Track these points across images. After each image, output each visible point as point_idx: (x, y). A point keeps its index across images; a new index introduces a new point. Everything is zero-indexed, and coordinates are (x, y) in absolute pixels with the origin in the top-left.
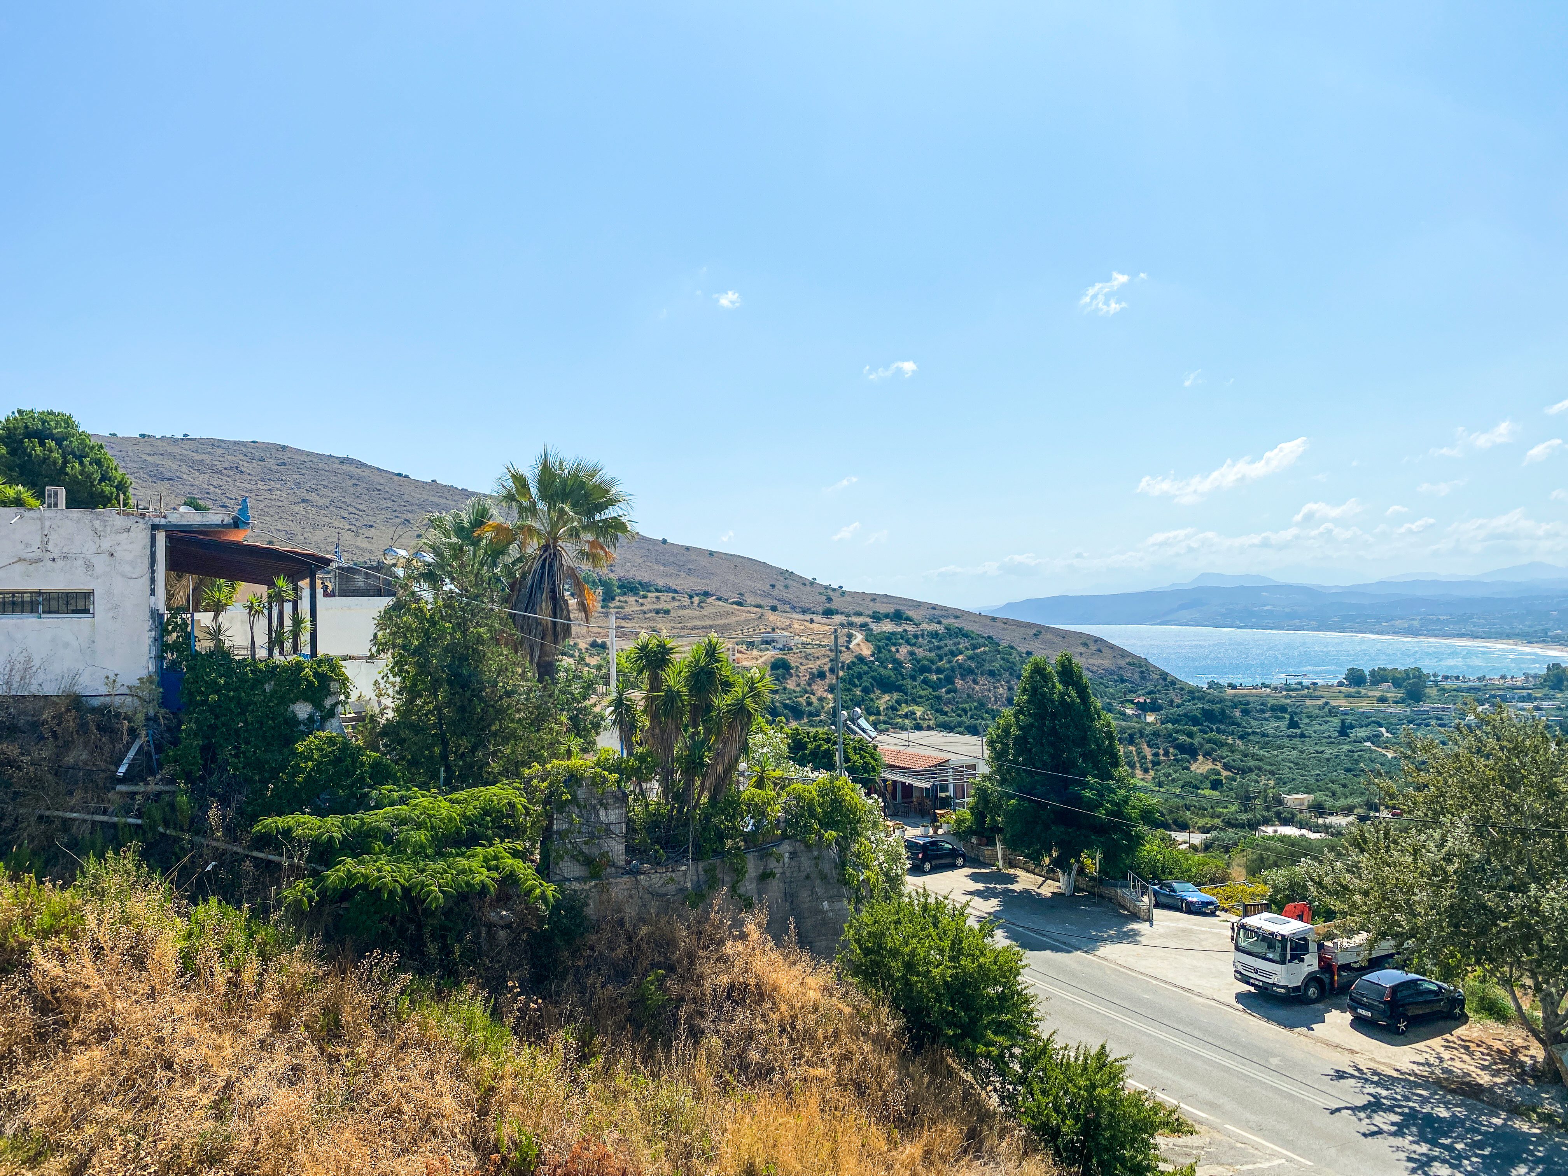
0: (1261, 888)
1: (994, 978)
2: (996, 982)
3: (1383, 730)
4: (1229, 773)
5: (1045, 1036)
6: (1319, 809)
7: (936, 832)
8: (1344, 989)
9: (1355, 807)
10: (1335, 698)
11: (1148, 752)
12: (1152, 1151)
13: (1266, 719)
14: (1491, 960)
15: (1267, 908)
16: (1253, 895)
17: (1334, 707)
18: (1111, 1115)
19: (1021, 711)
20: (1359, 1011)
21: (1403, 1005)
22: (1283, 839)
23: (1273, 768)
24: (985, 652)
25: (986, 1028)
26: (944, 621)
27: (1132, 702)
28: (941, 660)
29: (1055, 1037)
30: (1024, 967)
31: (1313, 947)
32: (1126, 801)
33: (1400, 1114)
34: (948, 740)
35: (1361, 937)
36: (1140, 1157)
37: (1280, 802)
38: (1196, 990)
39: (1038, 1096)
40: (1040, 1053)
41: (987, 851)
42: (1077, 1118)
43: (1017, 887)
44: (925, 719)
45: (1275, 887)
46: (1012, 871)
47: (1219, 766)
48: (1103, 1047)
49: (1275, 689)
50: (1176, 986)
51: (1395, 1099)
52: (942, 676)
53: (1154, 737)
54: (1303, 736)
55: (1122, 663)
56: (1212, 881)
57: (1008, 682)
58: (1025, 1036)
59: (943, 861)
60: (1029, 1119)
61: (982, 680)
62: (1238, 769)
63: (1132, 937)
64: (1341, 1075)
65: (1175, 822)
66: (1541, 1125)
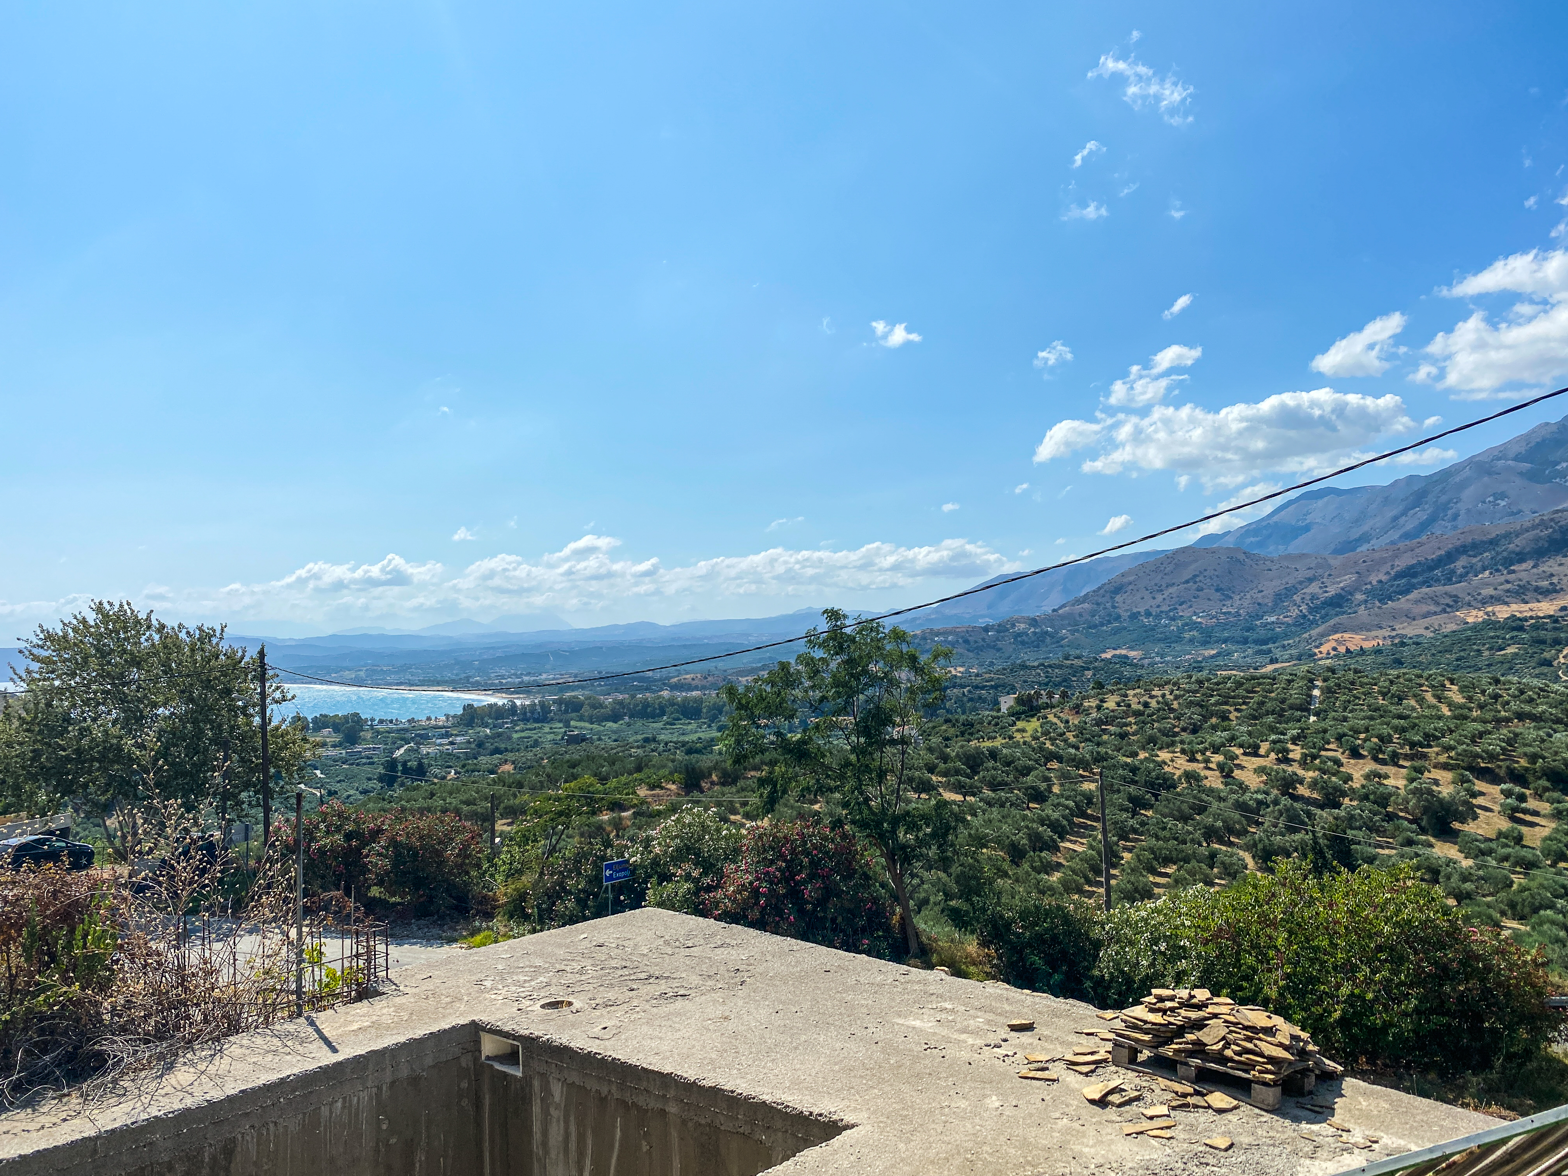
3: (318, 771)
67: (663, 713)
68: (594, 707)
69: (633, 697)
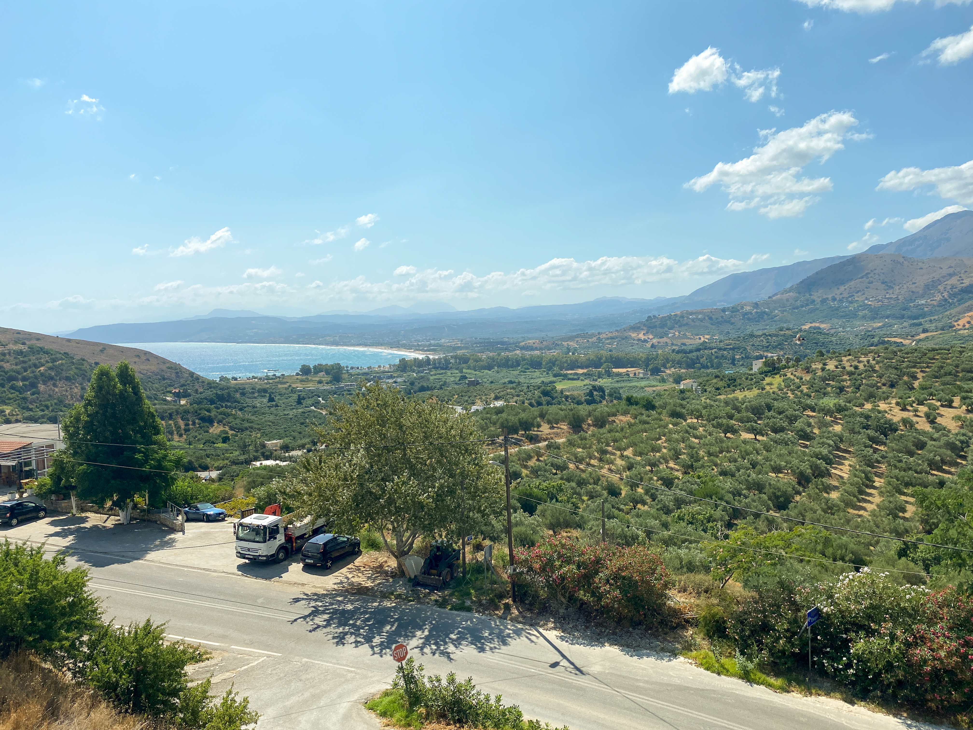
0: (251, 500)
1: (66, 593)
2: (67, 595)
3: (320, 399)
4: (233, 432)
5: (106, 625)
6: (286, 448)
7: (21, 496)
8: (299, 550)
9: (306, 444)
10: (293, 383)
11: (182, 423)
12: (183, 678)
13: (255, 398)
14: (372, 519)
15: (256, 511)
16: (248, 504)
17: (294, 388)
18: (154, 664)
19: (89, 403)
20: (307, 561)
21: (329, 553)
22: (266, 468)
23: (260, 426)
24: (62, 364)
25: (59, 629)
26: (27, 343)
27: (170, 392)
28: (26, 370)
29: (114, 622)
30: (88, 580)
31: (282, 530)
32: (165, 457)
33: (329, 614)
34: (31, 429)
35: (307, 520)
36: (175, 684)
37: (264, 446)
38: (213, 568)
39: (102, 665)
40: (103, 635)
41: (64, 504)
42: (130, 673)
43: (88, 525)
44: (13, 415)
45: (259, 498)
46: (83, 515)
47: (227, 429)
48: (148, 621)
49: (260, 379)
50: (201, 569)
51: (326, 606)
52: (27, 383)
53: (184, 414)
54: (277, 406)
55: (164, 367)
56: (223, 499)
57: (81, 384)
58: (91, 628)
59: (28, 516)
60: (95, 683)
61: (60, 384)
62: (239, 429)
63: (170, 544)
64: (297, 600)
65: (200, 466)
66: (396, 601)
67: (518, 365)
68: (476, 361)
69: (499, 355)
